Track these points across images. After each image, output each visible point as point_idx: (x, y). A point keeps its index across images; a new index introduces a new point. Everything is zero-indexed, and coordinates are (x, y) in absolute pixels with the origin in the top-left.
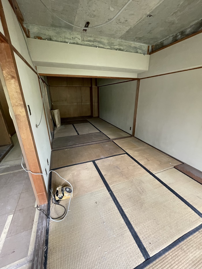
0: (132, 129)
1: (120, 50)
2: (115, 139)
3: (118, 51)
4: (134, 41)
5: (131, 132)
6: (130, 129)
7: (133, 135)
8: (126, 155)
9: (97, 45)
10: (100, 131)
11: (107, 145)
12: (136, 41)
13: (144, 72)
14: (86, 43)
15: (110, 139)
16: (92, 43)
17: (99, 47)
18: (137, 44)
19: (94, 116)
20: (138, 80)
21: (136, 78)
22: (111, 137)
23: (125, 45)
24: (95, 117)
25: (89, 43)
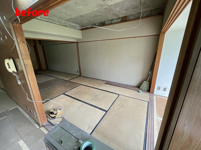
0: (79, 72)
1: (65, 26)
2: (71, 80)
3: (64, 27)
4: (73, 23)
5: (78, 74)
6: (78, 72)
7: (80, 75)
8: (81, 85)
9: (51, 22)
10: (56, 78)
11: (67, 84)
12: (74, 23)
13: (80, 39)
14: (44, 19)
15: (66, 80)
16: (48, 20)
17: (53, 23)
18: (74, 25)
19: (43, 69)
20: (77, 43)
21: (76, 41)
22: (67, 79)
23: (68, 24)
24: (45, 70)
25: (45, 19)
